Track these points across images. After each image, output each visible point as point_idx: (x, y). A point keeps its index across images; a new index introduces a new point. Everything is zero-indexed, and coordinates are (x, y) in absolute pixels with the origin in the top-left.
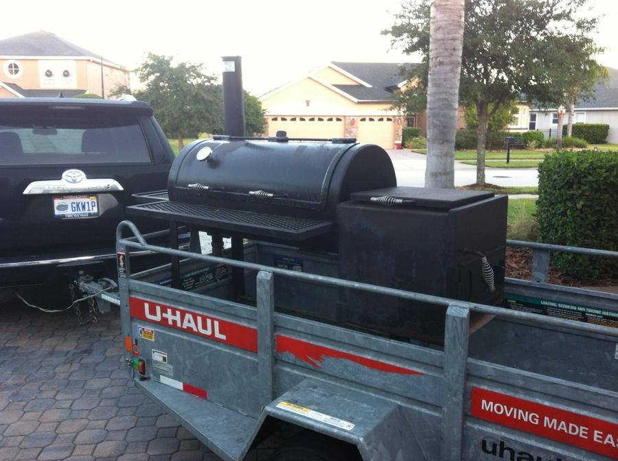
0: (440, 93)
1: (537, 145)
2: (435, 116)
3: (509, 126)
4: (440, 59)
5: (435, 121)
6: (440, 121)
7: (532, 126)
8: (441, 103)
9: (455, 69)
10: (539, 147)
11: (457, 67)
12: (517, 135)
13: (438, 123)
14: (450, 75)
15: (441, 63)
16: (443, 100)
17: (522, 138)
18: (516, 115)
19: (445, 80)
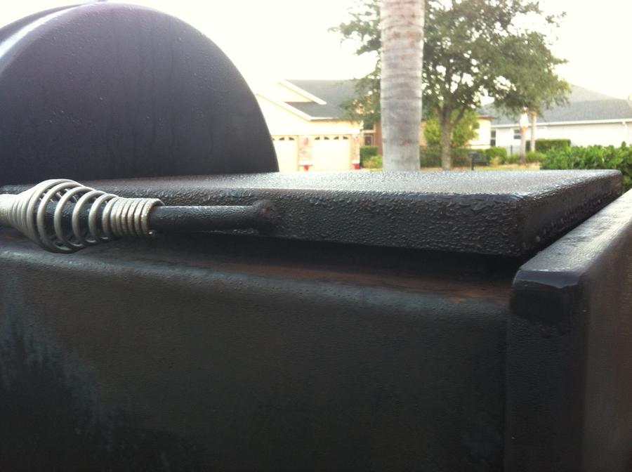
0: (398, 76)
1: (501, 161)
2: (392, 107)
3: (470, 142)
4: (396, 30)
5: (392, 115)
6: (399, 114)
7: (493, 143)
8: (399, 89)
9: (416, 44)
10: (502, 163)
11: (418, 41)
12: (480, 152)
13: (396, 117)
14: (410, 51)
15: (397, 36)
16: (401, 85)
17: (485, 155)
18: (476, 131)
19: (403, 58)
